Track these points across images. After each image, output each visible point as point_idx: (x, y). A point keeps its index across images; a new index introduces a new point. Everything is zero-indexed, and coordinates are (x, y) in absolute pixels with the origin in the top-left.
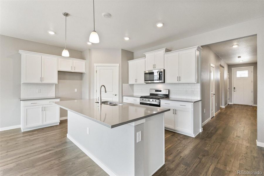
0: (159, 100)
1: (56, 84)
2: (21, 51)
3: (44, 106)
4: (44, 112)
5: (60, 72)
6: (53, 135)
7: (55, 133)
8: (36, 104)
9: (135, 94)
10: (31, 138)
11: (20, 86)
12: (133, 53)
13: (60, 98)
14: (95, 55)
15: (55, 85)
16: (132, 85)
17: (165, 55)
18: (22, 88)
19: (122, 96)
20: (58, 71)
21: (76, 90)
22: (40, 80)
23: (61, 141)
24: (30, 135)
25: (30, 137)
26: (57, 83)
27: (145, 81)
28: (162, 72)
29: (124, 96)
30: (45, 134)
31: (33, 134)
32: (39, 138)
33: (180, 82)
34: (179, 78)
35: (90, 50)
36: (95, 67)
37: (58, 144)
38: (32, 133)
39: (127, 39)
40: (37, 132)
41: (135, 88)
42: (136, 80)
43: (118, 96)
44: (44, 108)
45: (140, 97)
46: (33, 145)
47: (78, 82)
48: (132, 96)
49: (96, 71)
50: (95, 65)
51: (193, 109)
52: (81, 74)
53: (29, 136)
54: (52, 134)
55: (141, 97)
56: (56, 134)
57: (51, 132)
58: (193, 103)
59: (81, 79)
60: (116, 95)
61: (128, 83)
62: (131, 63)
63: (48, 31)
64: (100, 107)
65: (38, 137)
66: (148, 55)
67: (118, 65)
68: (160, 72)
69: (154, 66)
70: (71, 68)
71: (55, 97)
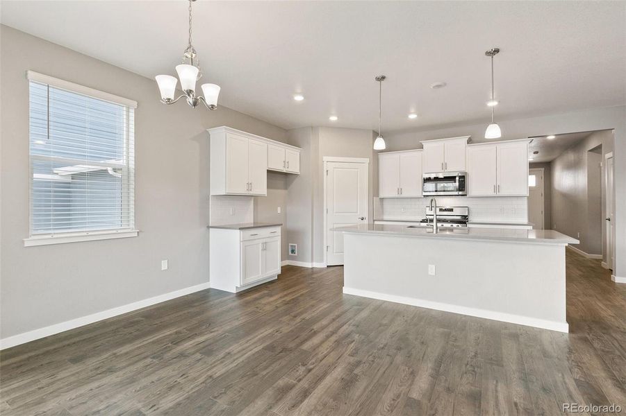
4: (265, 252)
11: (207, 200)
14: (324, 140)
15: (253, 199)
16: (382, 199)
17: (468, 149)
20: (268, 171)
21: (279, 210)
22: (246, 188)
26: (266, 195)
27: (423, 192)
28: (463, 177)
29: (375, 220)
33: (498, 194)
34: (497, 188)
36: (324, 163)
41: (387, 205)
42: (400, 191)
43: (366, 220)
44: (264, 245)
49: (327, 171)
50: (326, 158)
59: (286, 187)
60: (363, 219)
61: (378, 196)
62: (384, 157)
66: (427, 145)
67: (367, 160)
68: (460, 177)
69: (444, 166)
70: (283, 164)
71: (252, 226)
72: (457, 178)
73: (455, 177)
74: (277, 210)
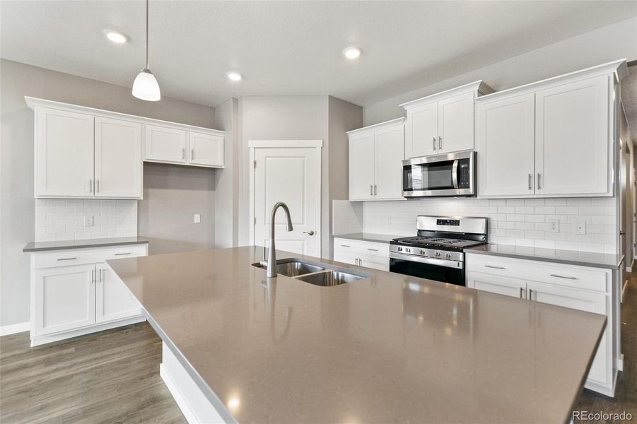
0: (461, 254)
1: (139, 201)
2: (30, 101)
3: (99, 267)
4: (100, 285)
5: (148, 166)
6: (119, 362)
7: (125, 356)
8: (75, 262)
9: (367, 231)
10: (48, 373)
11: (31, 204)
12: (360, 109)
13: (147, 242)
14: (252, 117)
15: (137, 204)
16: (359, 204)
17: (480, 105)
18: (40, 210)
19: (332, 238)
20: (145, 164)
21: (197, 218)
22: (89, 190)
23: (138, 395)
24: (48, 362)
25: (47, 369)
26: (142, 199)
27: (404, 190)
28: (467, 161)
29: (336, 236)
30: (96, 359)
31: (59, 359)
32: (72, 376)
33: (539, 193)
34: (535, 181)
35: (236, 100)
36: (252, 150)
37: (125, 408)
38: (58, 353)
39: (352, 54)
40: (72, 350)
41: (368, 211)
42: (374, 189)
43: (317, 237)
44: (98, 274)
45: (391, 243)
46: (41, 408)
47: (203, 194)
48: (359, 237)
49: (255, 163)
50: (252, 144)
51: (610, 294)
52: (211, 173)
53: (46, 366)
54: (116, 359)
55: (395, 242)
56: (128, 360)
57: (116, 350)
58: (610, 272)
59: (213, 186)
60: (312, 234)
61: (348, 199)
62: (355, 136)
63: (104, 31)
64: (268, 287)
65: (71, 372)
66: (412, 108)
67: (319, 143)
68: (460, 162)
69: (438, 142)
70: (181, 153)
71: (136, 241)
72: (455, 165)
73: (451, 162)
74: (193, 217)
